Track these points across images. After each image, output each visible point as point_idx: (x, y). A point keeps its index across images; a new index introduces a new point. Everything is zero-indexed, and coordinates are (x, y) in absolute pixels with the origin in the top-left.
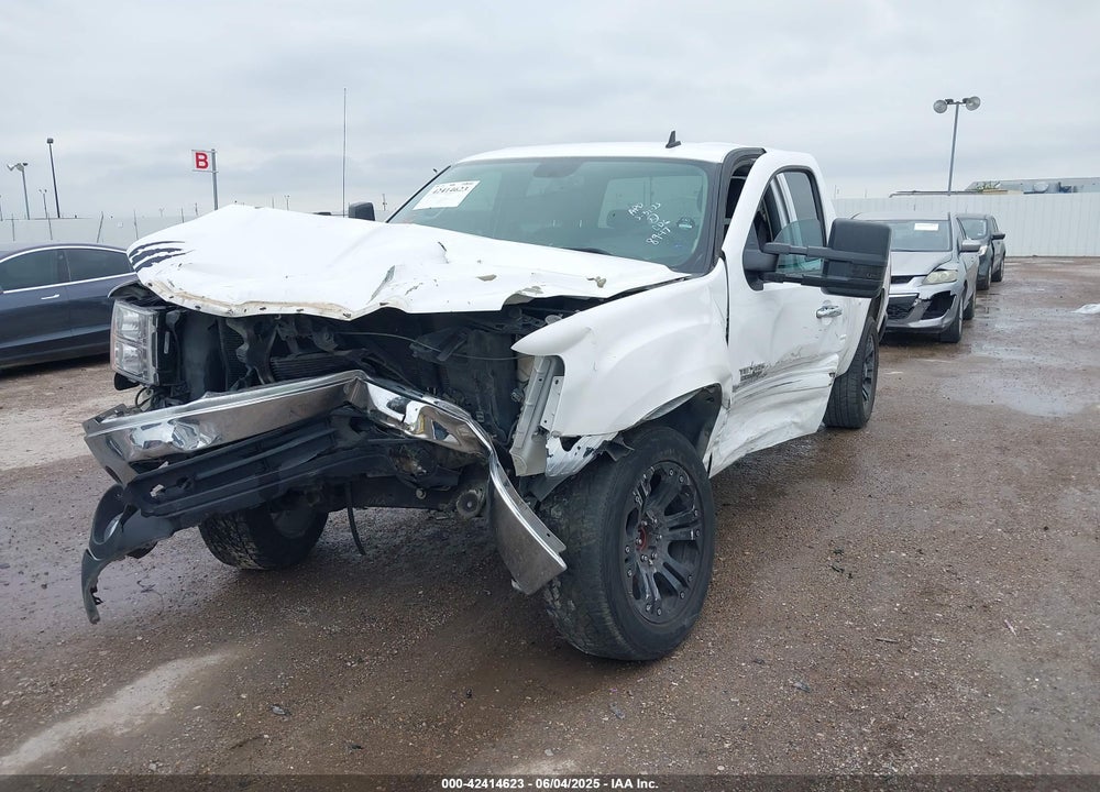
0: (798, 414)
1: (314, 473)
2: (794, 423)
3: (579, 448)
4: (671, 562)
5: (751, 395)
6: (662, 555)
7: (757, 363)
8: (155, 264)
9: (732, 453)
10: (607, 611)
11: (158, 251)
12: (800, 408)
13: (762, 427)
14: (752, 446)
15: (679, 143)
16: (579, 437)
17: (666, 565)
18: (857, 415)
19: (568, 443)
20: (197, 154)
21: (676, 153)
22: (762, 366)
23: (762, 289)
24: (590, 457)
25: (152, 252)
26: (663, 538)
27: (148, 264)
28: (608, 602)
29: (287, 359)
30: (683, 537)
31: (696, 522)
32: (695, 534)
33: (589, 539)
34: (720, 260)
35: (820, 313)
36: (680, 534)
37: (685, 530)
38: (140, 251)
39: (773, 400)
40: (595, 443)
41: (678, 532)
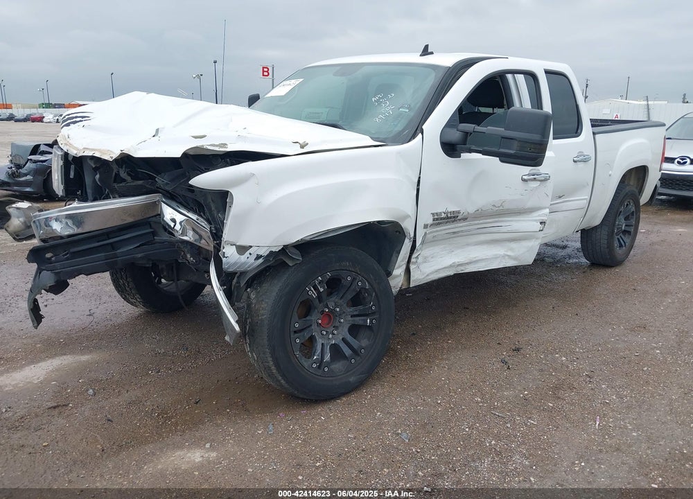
0: (511, 249)
1: (139, 255)
2: (508, 255)
3: (250, 254)
4: (349, 338)
5: (454, 233)
6: (344, 332)
7: (450, 209)
8: (72, 125)
9: (437, 271)
10: (271, 363)
11: (76, 117)
12: (513, 245)
13: (471, 256)
14: (462, 268)
15: (432, 53)
16: (251, 247)
17: (343, 339)
18: (608, 257)
19: (242, 249)
20: (263, 68)
21: (428, 60)
22: (459, 212)
23: (460, 157)
24: (261, 261)
25: (73, 118)
26: (345, 322)
27: (68, 125)
28: (272, 357)
29: (121, 185)
30: (361, 323)
31: (374, 313)
32: (371, 322)
33: (263, 315)
34: (420, 134)
35: (525, 177)
36: (358, 320)
37: (363, 318)
38: (67, 117)
39: (483, 238)
40: (264, 252)
41: (357, 318)
